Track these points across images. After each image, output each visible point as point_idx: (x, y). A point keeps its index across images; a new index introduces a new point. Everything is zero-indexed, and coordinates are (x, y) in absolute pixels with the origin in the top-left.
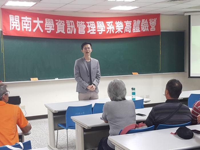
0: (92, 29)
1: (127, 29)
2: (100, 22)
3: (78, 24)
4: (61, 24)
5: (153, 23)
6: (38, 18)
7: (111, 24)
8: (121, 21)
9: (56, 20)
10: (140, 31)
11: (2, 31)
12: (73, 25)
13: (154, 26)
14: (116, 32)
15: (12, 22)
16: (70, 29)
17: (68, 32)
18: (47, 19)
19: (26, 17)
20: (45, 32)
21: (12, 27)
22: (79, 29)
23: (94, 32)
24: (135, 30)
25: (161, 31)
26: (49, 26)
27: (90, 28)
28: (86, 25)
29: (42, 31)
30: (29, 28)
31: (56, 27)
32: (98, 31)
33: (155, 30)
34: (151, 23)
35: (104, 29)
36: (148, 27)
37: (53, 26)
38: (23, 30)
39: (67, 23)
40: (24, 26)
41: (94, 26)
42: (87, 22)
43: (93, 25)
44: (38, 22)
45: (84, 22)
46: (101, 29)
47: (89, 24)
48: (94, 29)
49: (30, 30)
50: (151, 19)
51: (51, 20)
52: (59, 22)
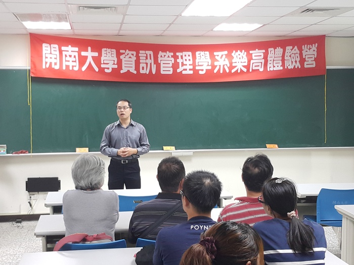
0: (186, 65)
1: (254, 65)
2: (202, 53)
3: (161, 57)
4: (130, 57)
5: (310, 53)
6: (89, 48)
7: (224, 56)
8: (243, 51)
9: (121, 51)
10: (282, 68)
11: (29, 70)
12: (151, 59)
13: (313, 59)
14: (233, 71)
15: (47, 55)
16: (145, 65)
17: (142, 71)
18: (105, 49)
19: (70, 46)
20: (102, 70)
21: (46, 63)
22: (162, 65)
23: (190, 70)
24: (272, 67)
25: (328, 67)
26: (109, 60)
27: (182, 63)
28: (176, 57)
29: (97, 70)
30: (74, 64)
31: (119, 62)
32: (197, 68)
33: (314, 66)
34: (304, 53)
35: (208, 65)
36: (298, 60)
37: (114, 61)
38: (64, 68)
39: (140, 55)
40: (66, 61)
41: (189, 60)
42: (177, 54)
43: (188, 58)
44: (90, 54)
45: (172, 54)
46: (202, 65)
47: (182, 56)
48: (190, 65)
49: (76, 69)
50: (306, 45)
51: (112, 50)
52: (126, 54)
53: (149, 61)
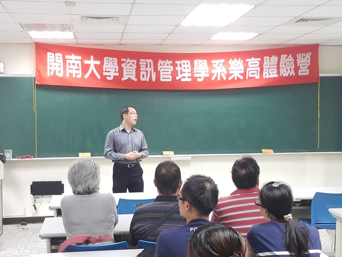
0: (185, 73)
1: (251, 72)
2: (200, 61)
3: (161, 65)
4: (131, 66)
5: (304, 61)
6: (92, 57)
7: (221, 64)
8: (240, 59)
9: (123, 60)
11: (35, 78)
12: (150, 67)
13: (307, 67)
14: (230, 78)
15: (51, 64)
16: (145, 73)
17: (142, 79)
18: (107, 58)
19: (73, 55)
20: (104, 78)
21: (51, 71)
22: (162, 73)
23: (188, 77)
24: (268, 75)
25: (321, 75)
26: (110, 68)
27: (181, 71)
28: (175, 65)
29: (99, 77)
30: (77, 72)
31: (121, 70)
32: (195, 75)
33: (307, 74)
34: (298, 61)
36: (293, 67)
37: (116, 69)
38: (68, 76)
39: (140, 63)
40: (69, 69)
41: (188, 68)
42: (176, 62)
43: (186, 66)
44: (92, 62)
45: (171, 62)
46: (200, 73)
47: (180, 65)
48: (188, 72)
49: (79, 76)
50: (300, 54)
51: (114, 59)
52: (127, 62)
53: (149, 69)
